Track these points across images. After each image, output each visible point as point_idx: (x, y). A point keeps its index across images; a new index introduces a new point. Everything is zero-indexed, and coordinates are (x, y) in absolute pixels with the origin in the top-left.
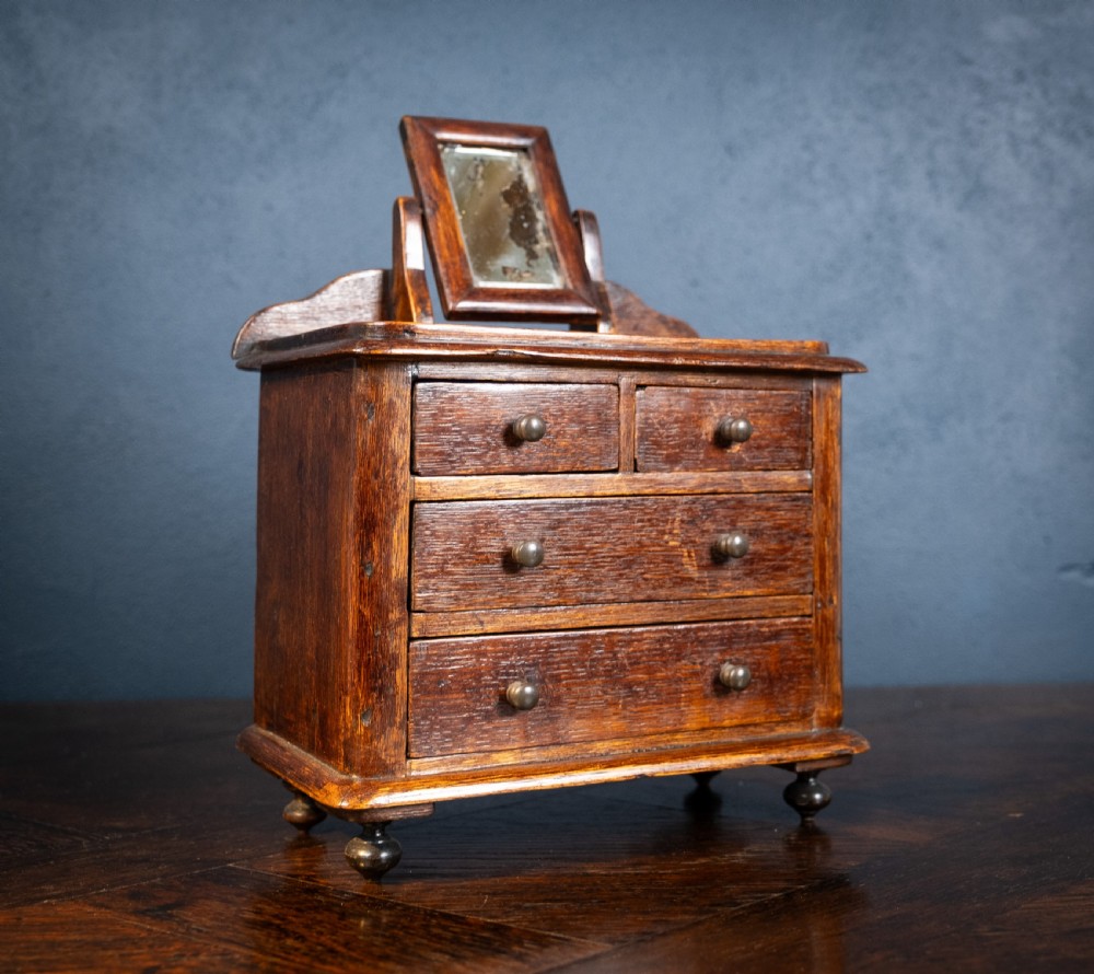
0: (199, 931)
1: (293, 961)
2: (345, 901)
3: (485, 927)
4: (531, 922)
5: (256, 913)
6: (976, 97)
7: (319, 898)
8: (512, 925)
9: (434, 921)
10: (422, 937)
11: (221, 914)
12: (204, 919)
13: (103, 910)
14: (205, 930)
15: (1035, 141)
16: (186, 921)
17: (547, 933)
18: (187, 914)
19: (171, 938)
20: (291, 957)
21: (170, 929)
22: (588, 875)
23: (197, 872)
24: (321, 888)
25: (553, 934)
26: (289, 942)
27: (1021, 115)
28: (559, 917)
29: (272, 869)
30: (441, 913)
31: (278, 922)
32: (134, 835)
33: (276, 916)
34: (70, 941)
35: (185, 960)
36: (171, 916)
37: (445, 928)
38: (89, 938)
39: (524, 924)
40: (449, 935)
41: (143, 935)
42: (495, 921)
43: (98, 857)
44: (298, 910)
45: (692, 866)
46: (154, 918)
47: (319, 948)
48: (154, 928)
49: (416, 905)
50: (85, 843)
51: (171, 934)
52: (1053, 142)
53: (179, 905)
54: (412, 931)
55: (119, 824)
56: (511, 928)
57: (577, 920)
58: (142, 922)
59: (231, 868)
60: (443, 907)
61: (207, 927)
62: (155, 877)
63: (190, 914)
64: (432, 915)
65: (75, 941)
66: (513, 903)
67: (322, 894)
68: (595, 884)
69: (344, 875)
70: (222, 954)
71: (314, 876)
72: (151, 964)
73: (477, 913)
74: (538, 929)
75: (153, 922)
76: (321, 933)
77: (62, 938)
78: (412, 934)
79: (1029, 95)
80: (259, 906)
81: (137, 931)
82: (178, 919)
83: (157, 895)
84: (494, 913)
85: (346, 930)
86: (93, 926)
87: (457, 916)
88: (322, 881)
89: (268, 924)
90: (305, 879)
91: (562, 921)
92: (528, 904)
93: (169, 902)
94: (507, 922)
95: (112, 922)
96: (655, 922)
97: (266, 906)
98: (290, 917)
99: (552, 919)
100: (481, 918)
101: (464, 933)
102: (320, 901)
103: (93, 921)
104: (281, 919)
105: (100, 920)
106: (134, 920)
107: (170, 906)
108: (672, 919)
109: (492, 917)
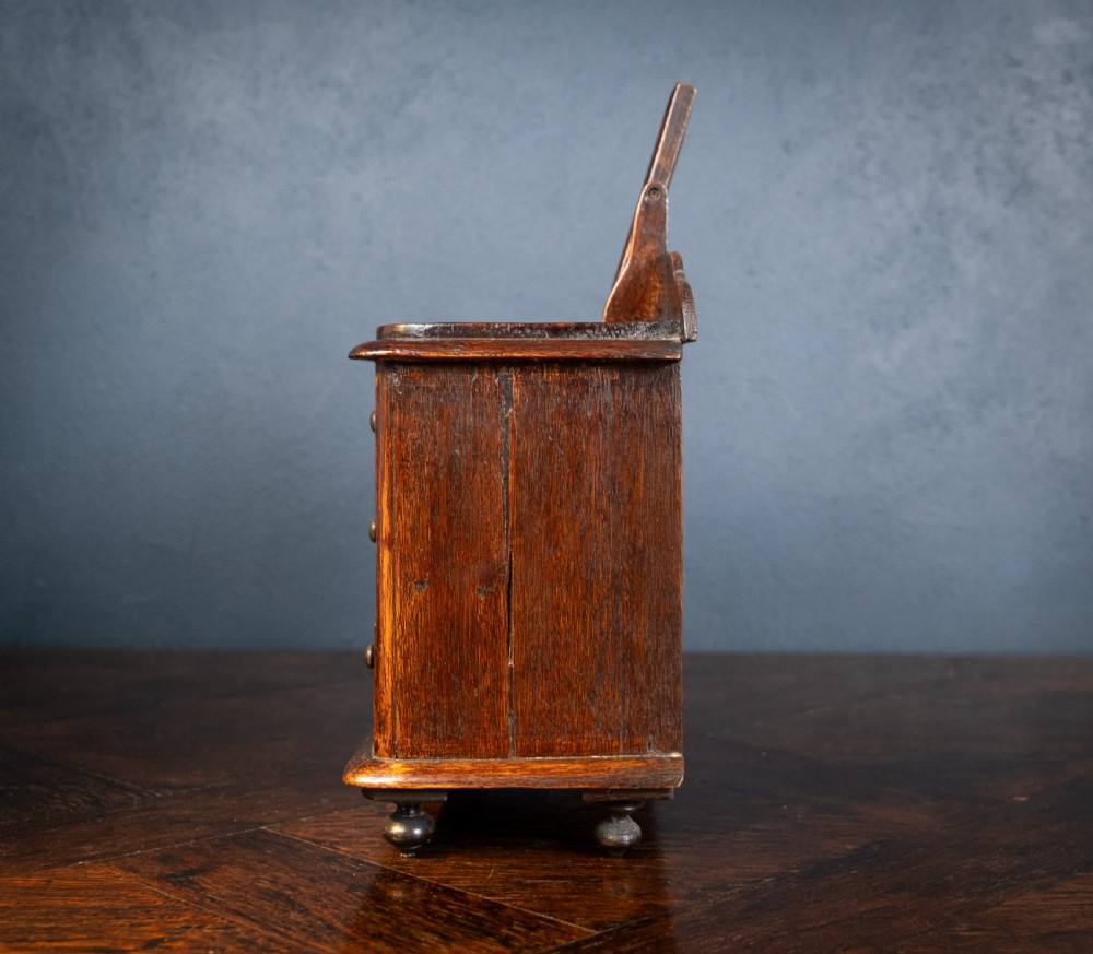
0: (213, 900)
1: (290, 937)
2: (358, 871)
3: (482, 905)
4: (526, 901)
5: (272, 882)
6: (1025, 98)
7: (336, 867)
8: (507, 904)
9: (435, 897)
10: (419, 915)
11: (238, 882)
12: (221, 887)
13: (131, 874)
14: (218, 899)
15: (1081, 140)
16: (204, 889)
17: (538, 914)
18: (206, 881)
19: (184, 907)
20: (290, 933)
21: (186, 897)
23: (230, 834)
24: (340, 856)
25: (543, 916)
26: (293, 915)
27: (1067, 115)
28: (554, 897)
29: (301, 834)
30: (444, 889)
31: (289, 892)
32: (184, 792)
33: (288, 886)
34: (89, 908)
35: (189, 934)
36: (191, 882)
37: (443, 905)
38: (106, 904)
39: (519, 903)
40: (445, 912)
41: (159, 903)
42: (492, 899)
43: (143, 815)
44: (312, 880)
46: (174, 884)
47: (319, 923)
48: (171, 897)
49: (424, 878)
50: (137, 799)
51: (185, 903)
53: (203, 870)
54: (410, 908)
55: (173, 781)
56: (506, 907)
57: (570, 900)
58: (162, 889)
59: (263, 832)
60: (448, 881)
61: (221, 897)
62: (188, 840)
63: (209, 881)
64: (435, 889)
65: (94, 908)
66: (516, 879)
67: (339, 863)
69: (365, 843)
70: (226, 928)
71: (337, 843)
72: (156, 936)
73: (478, 890)
74: (532, 909)
75: (173, 889)
76: (325, 906)
77: (82, 904)
78: (410, 911)
79: (1076, 96)
80: (276, 874)
81: (155, 899)
82: (196, 887)
83: (186, 859)
84: (493, 890)
85: (349, 904)
86: (115, 892)
87: (458, 892)
88: (343, 849)
89: (278, 895)
90: (329, 846)
91: (557, 900)
92: (529, 881)
93: (194, 867)
94: (504, 901)
95: (134, 888)
96: (644, 905)
97: (282, 875)
98: (302, 888)
99: (547, 899)
100: (480, 896)
101: (460, 912)
102: (335, 871)
103: (116, 887)
104: (293, 889)
105: (123, 885)
106: (155, 887)
107: (192, 872)
108: (661, 903)
109: (491, 894)
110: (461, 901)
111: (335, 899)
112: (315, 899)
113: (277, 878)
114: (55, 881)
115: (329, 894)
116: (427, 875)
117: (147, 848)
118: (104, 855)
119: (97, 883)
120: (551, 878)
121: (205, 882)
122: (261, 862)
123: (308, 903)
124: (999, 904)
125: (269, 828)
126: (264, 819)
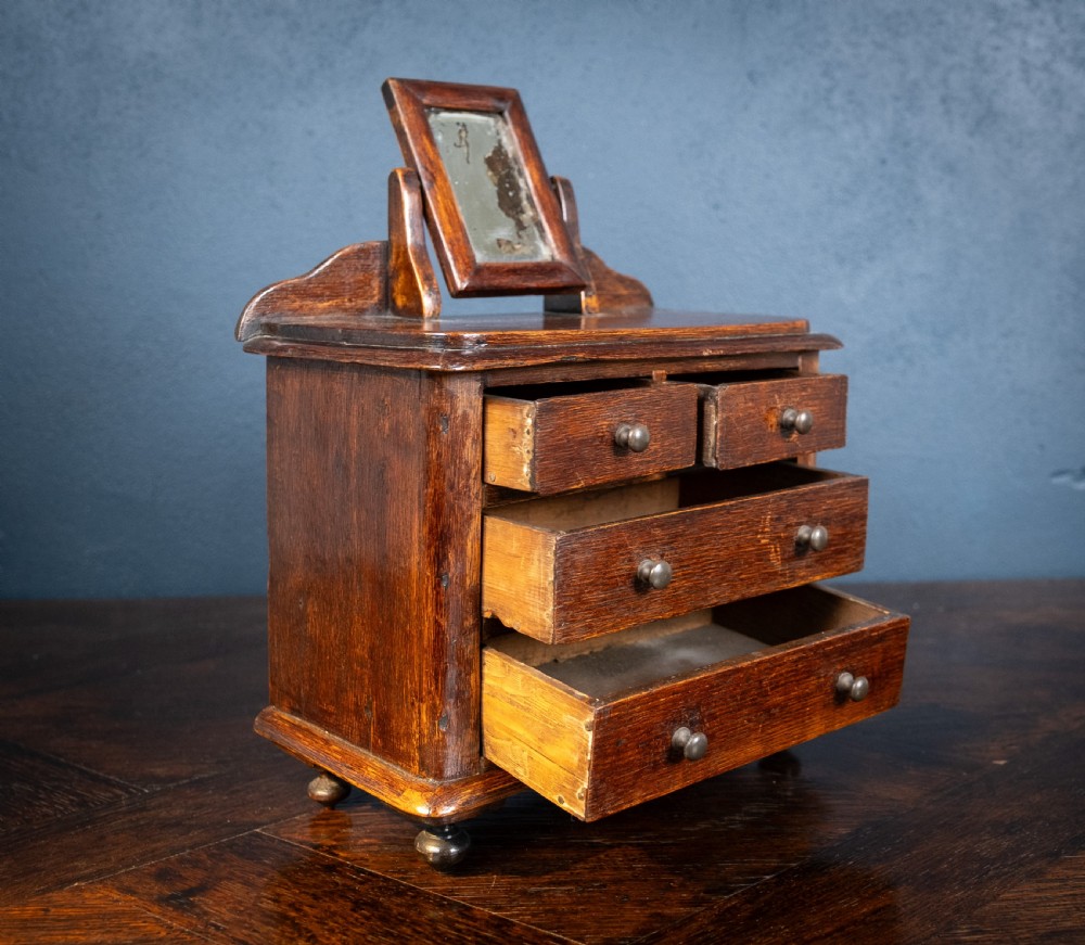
0: (217, 928)
2: (360, 883)
3: (490, 922)
4: (533, 916)
5: (274, 901)
6: (991, 24)
7: (337, 879)
8: (515, 920)
9: (442, 913)
11: (240, 903)
12: (224, 910)
14: (222, 927)
15: (1046, 68)
16: (206, 913)
18: (206, 902)
21: (190, 925)
23: (225, 840)
24: (342, 864)
27: (1033, 42)
28: (559, 909)
29: (296, 836)
30: (449, 903)
32: (172, 786)
33: (292, 905)
36: (193, 905)
38: (108, 939)
39: (527, 918)
41: (163, 934)
42: (499, 914)
43: (134, 818)
44: (315, 897)
45: (692, 833)
46: (176, 908)
48: (174, 925)
49: (428, 889)
50: (124, 797)
51: (189, 933)
52: (1063, 68)
53: (202, 889)
54: (419, 929)
55: (159, 771)
56: (513, 924)
57: (576, 913)
58: (164, 915)
59: (258, 835)
61: (225, 922)
62: (184, 849)
63: (209, 901)
64: (441, 904)
66: (520, 888)
67: (340, 873)
69: (363, 846)
71: (335, 847)
73: (483, 902)
74: (540, 926)
75: (174, 914)
77: (84, 939)
78: (418, 932)
79: (1042, 23)
80: (278, 890)
81: (158, 929)
82: (198, 911)
83: (183, 874)
84: (499, 903)
85: (357, 927)
86: (115, 921)
88: (341, 854)
90: (326, 851)
91: (563, 913)
92: (533, 889)
93: (193, 885)
94: (511, 916)
95: (134, 916)
96: (651, 915)
97: (284, 892)
98: (306, 908)
99: (554, 911)
100: (486, 911)
101: (469, 932)
102: (337, 884)
103: (117, 915)
104: (298, 910)
105: (124, 913)
106: (155, 912)
107: (191, 892)
108: (667, 911)
109: (497, 909)
110: (468, 917)
111: (341, 921)
112: (321, 922)
113: (278, 895)
114: (53, 910)
115: (334, 914)
116: (431, 885)
117: (144, 861)
118: (99, 873)
119: (96, 911)
120: (554, 884)
121: (206, 904)
122: (261, 875)
123: (315, 928)
124: (995, 898)
125: (263, 830)
126: (257, 819)
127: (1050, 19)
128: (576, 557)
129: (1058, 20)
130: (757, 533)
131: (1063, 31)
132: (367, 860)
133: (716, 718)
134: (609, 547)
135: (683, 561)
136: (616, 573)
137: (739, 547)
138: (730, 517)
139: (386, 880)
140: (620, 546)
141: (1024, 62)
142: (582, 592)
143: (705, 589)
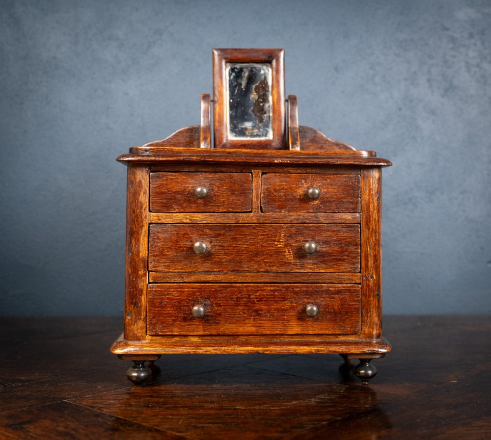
0: (32, 437)
2: (111, 421)
3: (174, 438)
5: (65, 427)
6: (451, 45)
8: (187, 437)
11: (47, 428)
12: (38, 431)
14: (35, 436)
15: (478, 65)
16: (28, 431)
18: (31, 428)
21: (18, 436)
22: (235, 409)
23: (47, 404)
24: (104, 414)
27: (471, 54)
29: (84, 403)
30: (156, 430)
31: (73, 432)
32: (27, 384)
33: (73, 429)
36: (22, 428)
39: (193, 437)
42: (180, 434)
43: (4, 395)
44: (87, 426)
45: (288, 405)
46: (13, 429)
48: (11, 435)
49: (145, 425)
50: (2, 388)
52: (485, 65)
53: (30, 422)
55: (23, 378)
58: (6, 432)
59: (65, 402)
60: (158, 426)
61: (36, 434)
62: (25, 407)
63: (32, 427)
64: (150, 430)
66: (193, 424)
67: (102, 418)
68: (237, 414)
69: (117, 407)
71: (102, 407)
73: (172, 430)
75: (12, 432)
79: (475, 45)
80: (68, 423)
82: (24, 430)
83: (22, 417)
84: (181, 430)
87: (163, 431)
88: (105, 410)
89: (67, 434)
90: (98, 409)
92: (200, 425)
93: (25, 420)
94: (186, 435)
97: (71, 424)
98: (80, 430)
100: (174, 433)
102: (99, 421)
104: (75, 431)
106: (2, 431)
107: (24, 423)
108: (268, 435)
109: (179, 432)
110: (164, 436)
111: (97, 436)
113: (68, 425)
115: (94, 433)
116: (147, 422)
117: (2, 411)
122: (61, 417)
125: (68, 400)
126: (67, 397)
127: (479, 43)
128: (160, 235)
129: (483, 43)
130: (275, 241)
131: (485, 48)
132: (117, 413)
133: (221, 306)
134: (179, 234)
135: (224, 247)
136: (183, 246)
137: (262, 246)
138: (255, 231)
139: (125, 420)
140: (185, 234)
141: (467, 63)
142: (163, 250)
143: (240, 262)
